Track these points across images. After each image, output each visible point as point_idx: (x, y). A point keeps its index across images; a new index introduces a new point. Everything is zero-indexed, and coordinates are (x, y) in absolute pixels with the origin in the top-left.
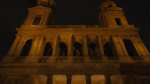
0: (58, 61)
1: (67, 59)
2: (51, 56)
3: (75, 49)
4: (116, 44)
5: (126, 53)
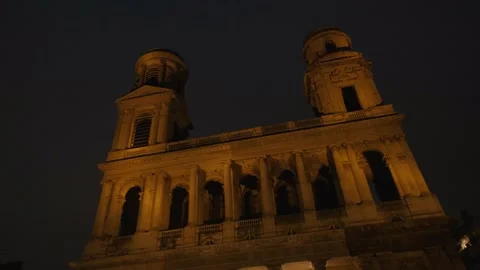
0: (203, 238)
1: (220, 231)
2: (187, 229)
3: (248, 190)
4: (340, 170)
5: (368, 194)
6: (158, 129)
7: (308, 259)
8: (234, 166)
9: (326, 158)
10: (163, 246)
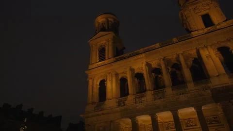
0: (137, 100)
1: (146, 96)
2: (129, 96)
3: (156, 75)
6: (109, 52)
7: (191, 106)
8: (148, 64)
9: (196, 54)
10: (119, 105)
